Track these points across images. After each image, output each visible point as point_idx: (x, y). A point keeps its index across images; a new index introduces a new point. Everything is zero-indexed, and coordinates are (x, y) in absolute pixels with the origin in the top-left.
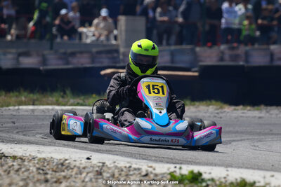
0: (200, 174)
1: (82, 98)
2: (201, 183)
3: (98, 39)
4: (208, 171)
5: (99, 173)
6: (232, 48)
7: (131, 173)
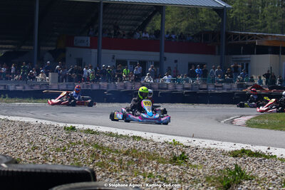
0: (75, 127)
2: (75, 130)
3: (42, 80)
5: (40, 127)
7: (51, 126)
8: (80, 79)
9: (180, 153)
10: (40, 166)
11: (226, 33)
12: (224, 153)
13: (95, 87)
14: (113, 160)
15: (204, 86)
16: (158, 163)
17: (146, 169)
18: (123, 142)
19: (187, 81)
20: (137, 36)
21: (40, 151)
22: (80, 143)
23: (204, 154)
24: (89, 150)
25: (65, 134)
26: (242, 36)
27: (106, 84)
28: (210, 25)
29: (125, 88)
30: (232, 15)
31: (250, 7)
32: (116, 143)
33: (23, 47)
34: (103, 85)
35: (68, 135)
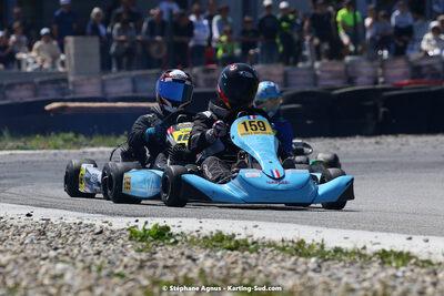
0: (168, 228)
1: (23, 139)
2: (168, 239)
3: (41, 67)
4: (177, 225)
5: (43, 233)
6: (208, 71)
7: (82, 230)
18: (345, 275)
25: (132, 254)
27: (276, 69)
29: (351, 81)
32: (318, 278)
35: (144, 256)
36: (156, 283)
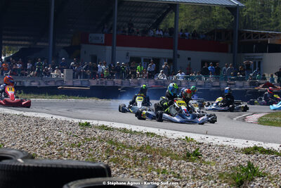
0: (89, 123)
1: (51, 96)
2: (89, 126)
3: (57, 77)
4: (92, 122)
5: (55, 122)
6: (101, 80)
7: (66, 122)
8: (94, 76)
9: (193, 150)
10: (55, 161)
11: (239, 31)
12: (237, 150)
13: (110, 84)
14: (127, 156)
15: (217, 84)
16: (172, 159)
17: (159, 165)
18: (137, 139)
19: (200, 79)
20: (151, 33)
21: (55, 146)
22: (94, 139)
23: (218, 151)
24: (104, 146)
25: (79, 130)
26: (255, 34)
27: (120, 80)
28: (223, 23)
29: (139, 85)
30: (245, 13)
31: (263, 5)
32: (130, 139)
33: (39, 44)
34: (118, 81)
35: (83, 131)
36: (86, 139)
